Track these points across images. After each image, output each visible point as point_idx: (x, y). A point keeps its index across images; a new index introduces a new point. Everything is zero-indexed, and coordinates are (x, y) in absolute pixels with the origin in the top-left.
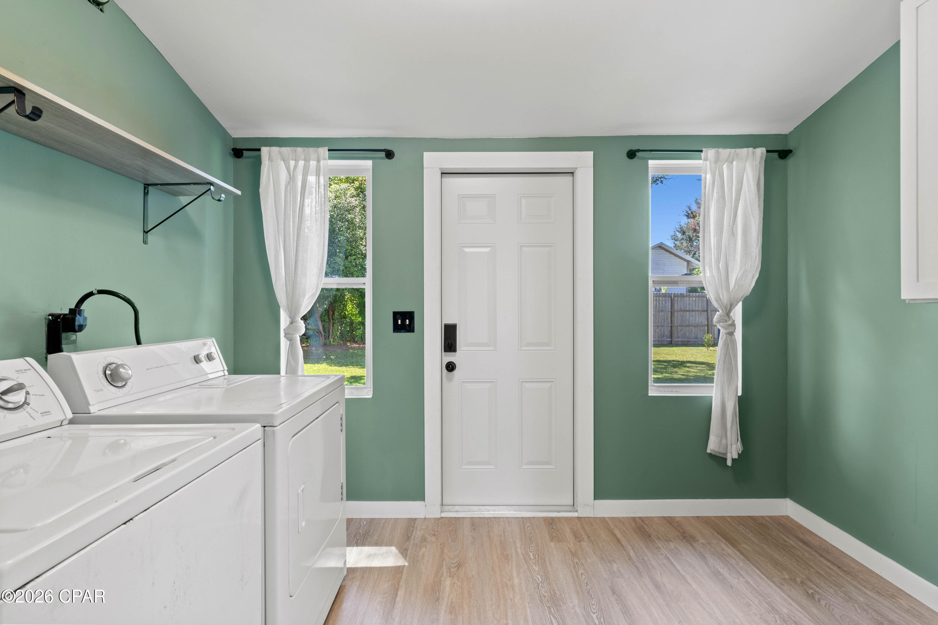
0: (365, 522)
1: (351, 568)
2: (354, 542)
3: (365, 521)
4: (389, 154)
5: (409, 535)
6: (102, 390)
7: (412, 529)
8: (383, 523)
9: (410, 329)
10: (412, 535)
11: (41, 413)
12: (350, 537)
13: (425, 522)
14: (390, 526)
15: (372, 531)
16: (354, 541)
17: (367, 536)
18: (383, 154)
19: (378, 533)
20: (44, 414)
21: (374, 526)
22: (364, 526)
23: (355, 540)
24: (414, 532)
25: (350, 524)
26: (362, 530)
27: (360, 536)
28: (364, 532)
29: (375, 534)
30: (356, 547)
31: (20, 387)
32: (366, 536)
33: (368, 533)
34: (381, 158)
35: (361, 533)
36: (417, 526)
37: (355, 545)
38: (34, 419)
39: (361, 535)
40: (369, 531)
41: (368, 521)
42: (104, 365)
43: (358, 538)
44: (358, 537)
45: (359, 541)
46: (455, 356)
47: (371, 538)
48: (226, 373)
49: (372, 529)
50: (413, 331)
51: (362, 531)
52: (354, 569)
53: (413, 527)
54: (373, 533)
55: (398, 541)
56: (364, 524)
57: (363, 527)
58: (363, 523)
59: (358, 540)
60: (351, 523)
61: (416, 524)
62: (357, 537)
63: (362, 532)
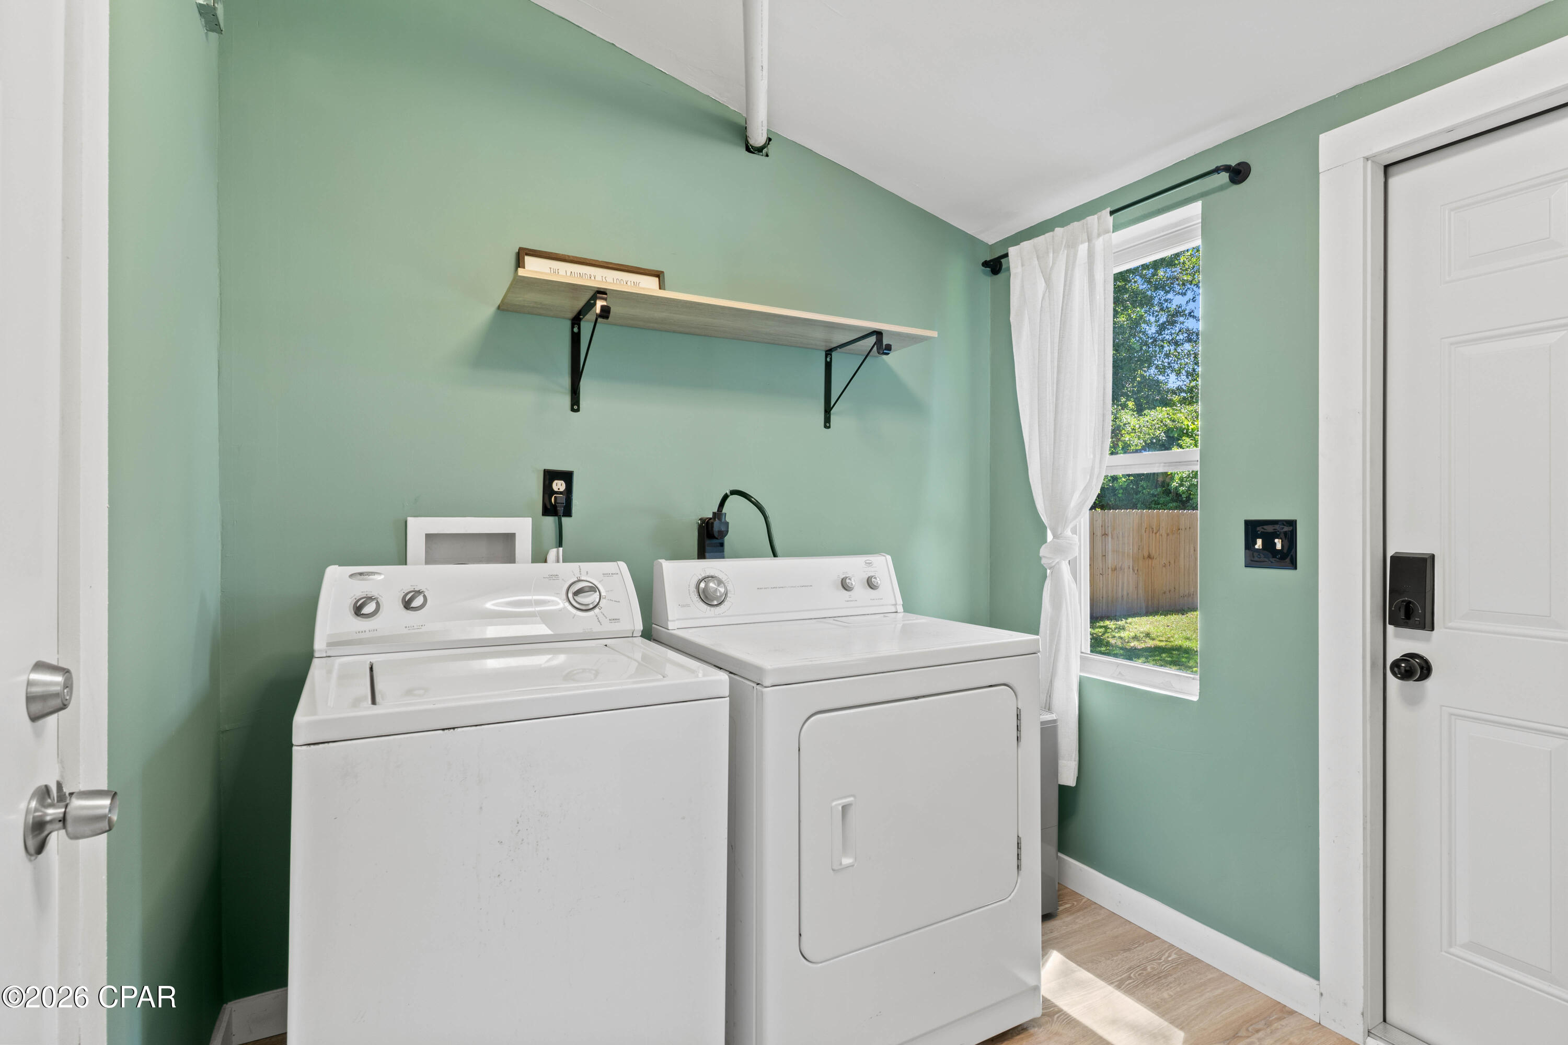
0: (1174, 956)
1: (1070, 1016)
2: (1119, 978)
3: (1175, 954)
4: (1239, 173)
5: (1243, 1033)
6: (688, 606)
7: (1260, 1025)
8: (1209, 977)
9: (1287, 559)
10: (1248, 1037)
11: (610, 620)
12: (1120, 966)
13: (1311, 1032)
14: (1219, 991)
15: (1170, 979)
16: (1121, 976)
17: (1152, 984)
18: (1224, 177)
19: (1178, 989)
20: (613, 621)
21: (1184, 971)
22: (1166, 961)
23: (1123, 976)
24: (1261, 1034)
25: (1143, 944)
26: (1155, 966)
27: (1139, 975)
28: (1155, 972)
29: (1171, 988)
30: (1114, 987)
31: (593, 589)
32: (1149, 981)
33: (1159, 978)
34: (1222, 188)
35: (1146, 970)
36: (1279, 1027)
37: (1116, 984)
38: (601, 624)
39: (1143, 973)
40: (1166, 977)
41: (1181, 958)
42: (700, 578)
43: (1132, 975)
44: (1134, 975)
45: (1131, 981)
46: (1428, 640)
47: (1155, 991)
48: (900, 609)
49: (1175, 976)
50: (1293, 565)
51: (1152, 968)
52: (1073, 1020)
53: (1269, 1024)
54: (1171, 983)
55: (1205, 1029)
56: (1170, 959)
57: (1162, 962)
58: (1169, 956)
59: (1130, 978)
60: (1147, 943)
61: (1283, 1022)
62: (1131, 973)
63: (1149, 969)
